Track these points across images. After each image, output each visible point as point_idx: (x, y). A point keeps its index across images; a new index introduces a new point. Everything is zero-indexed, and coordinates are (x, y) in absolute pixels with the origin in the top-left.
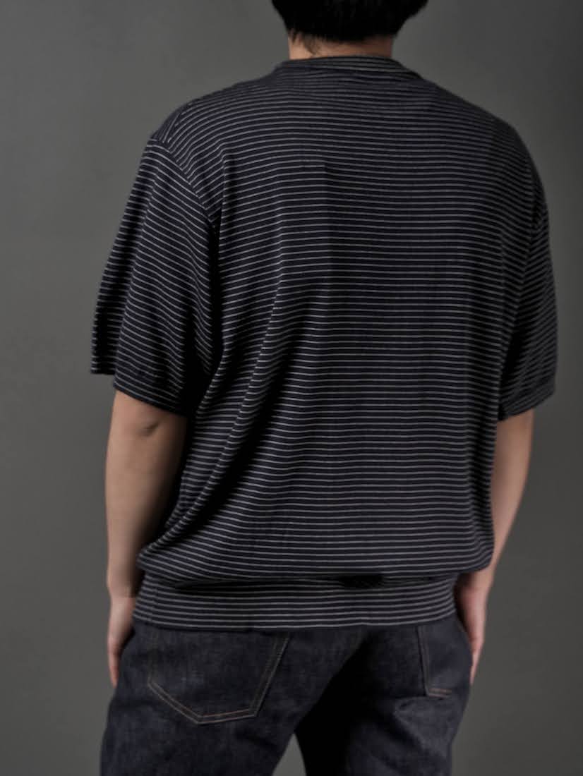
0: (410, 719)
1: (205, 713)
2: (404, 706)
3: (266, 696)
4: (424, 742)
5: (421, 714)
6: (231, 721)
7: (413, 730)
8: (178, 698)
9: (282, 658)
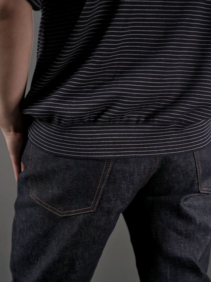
0: (189, 206)
1: (65, 210)
2: (186, 200)
3: (101, 198)
4: (198, 220)
5: (196, 203)
6: (80, 214)
7: (192, 212)
8: (47, 203)
9: (110, 174)
